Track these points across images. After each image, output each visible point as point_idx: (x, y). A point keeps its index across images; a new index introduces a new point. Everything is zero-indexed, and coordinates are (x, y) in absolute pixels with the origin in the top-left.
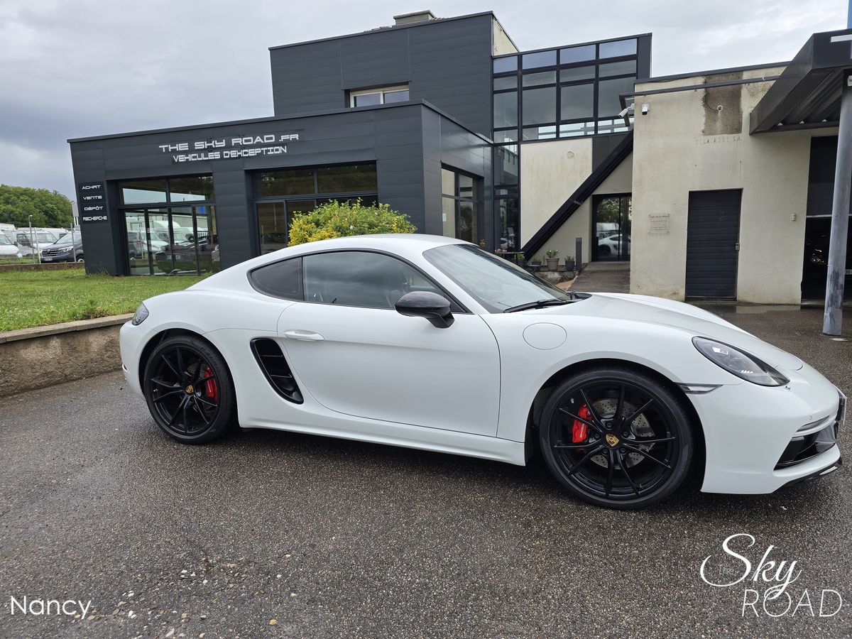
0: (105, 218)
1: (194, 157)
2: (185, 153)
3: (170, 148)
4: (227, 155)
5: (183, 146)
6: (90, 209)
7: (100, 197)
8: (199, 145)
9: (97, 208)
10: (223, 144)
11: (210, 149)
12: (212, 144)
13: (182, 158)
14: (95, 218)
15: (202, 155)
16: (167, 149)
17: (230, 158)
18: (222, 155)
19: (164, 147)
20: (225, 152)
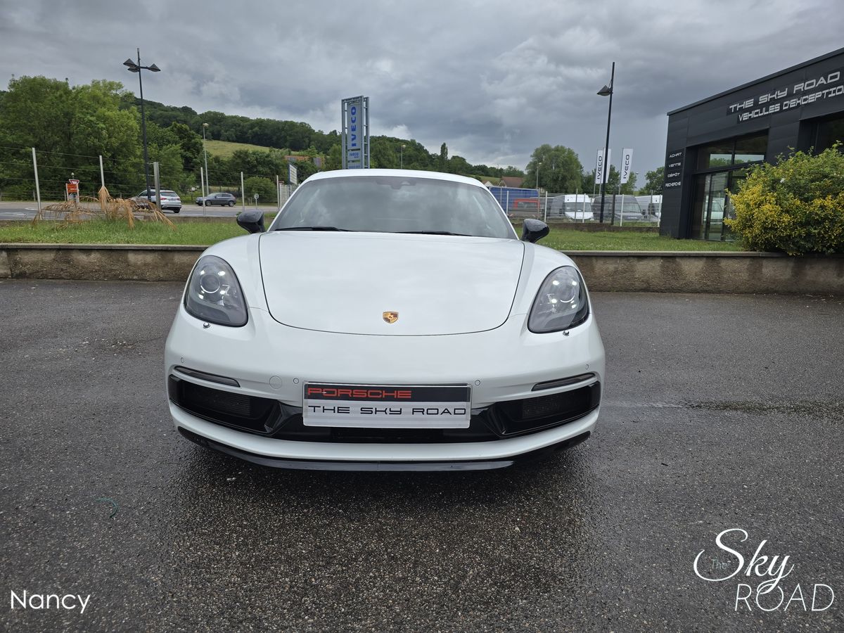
0: (679, 184)
1: (757, 113)
2: (749, 110)
3: (738, 107)
4: (786, 105)
5: (749, 103)
6: (671, 175)
7: (679, 164)
8: (763, 99)
9: (676, 174)
10: (785, 94)
11: (773, 101)
12: (775, 96)
13: (745, 116)
14: (673, 184)
15: (764, 109)
16: (735, 108)
17: (790, 109)
18: (781, 106)
19: (732, 107)
20: (785, 103)
